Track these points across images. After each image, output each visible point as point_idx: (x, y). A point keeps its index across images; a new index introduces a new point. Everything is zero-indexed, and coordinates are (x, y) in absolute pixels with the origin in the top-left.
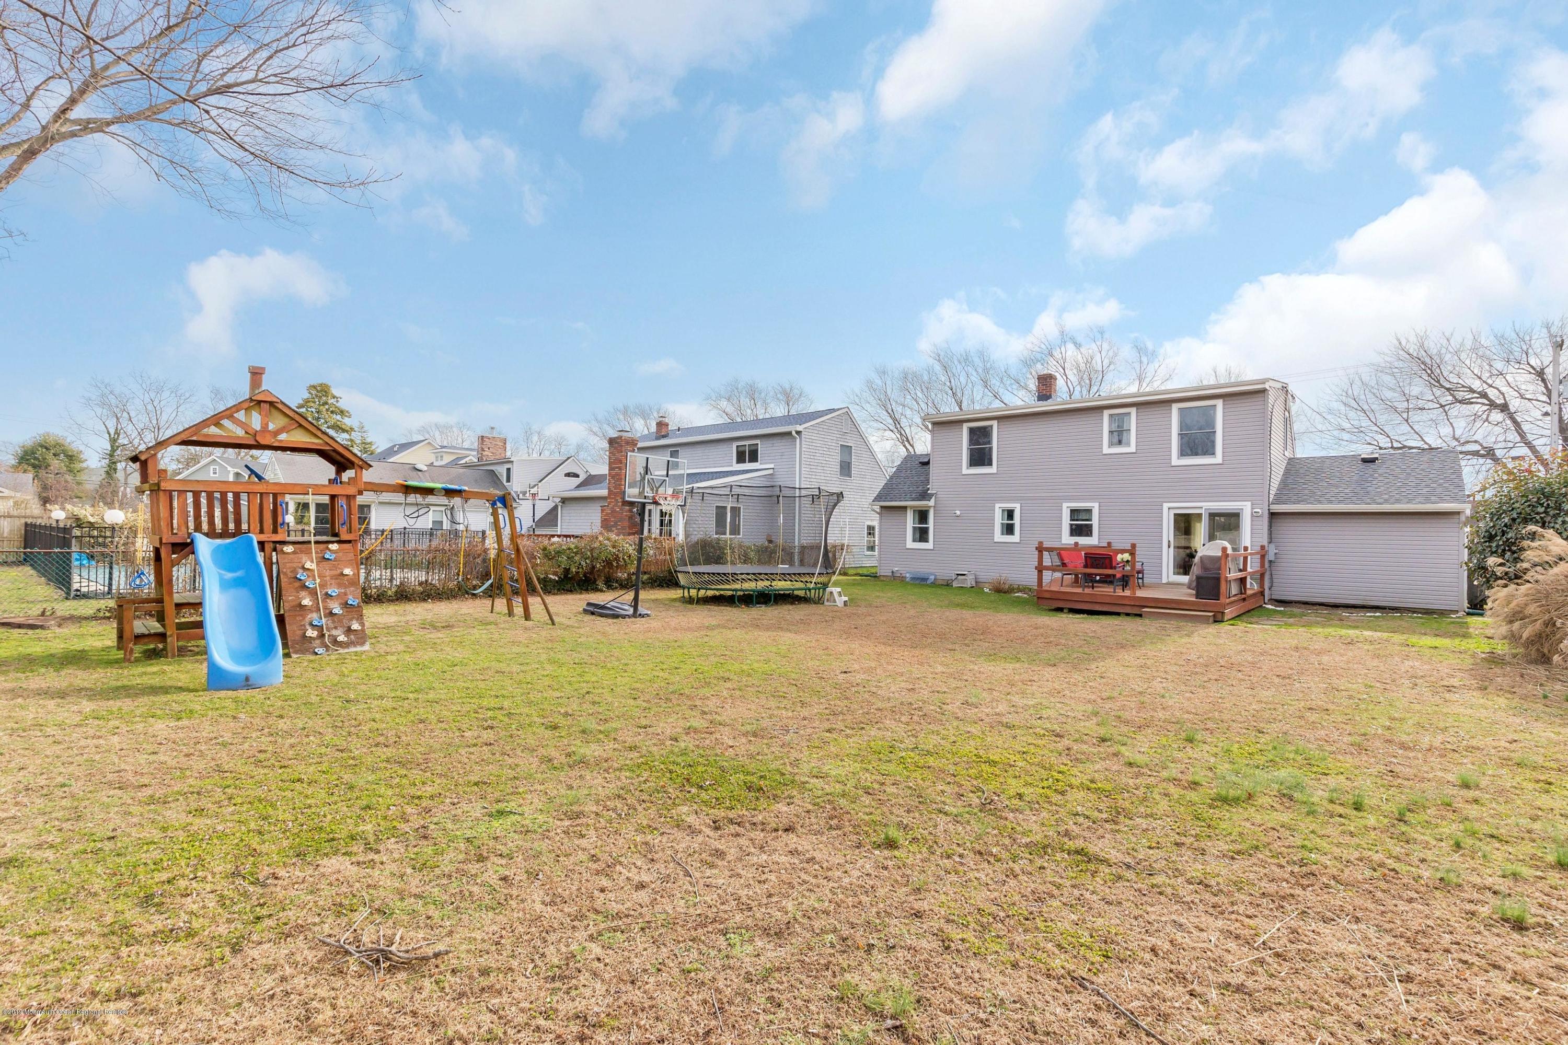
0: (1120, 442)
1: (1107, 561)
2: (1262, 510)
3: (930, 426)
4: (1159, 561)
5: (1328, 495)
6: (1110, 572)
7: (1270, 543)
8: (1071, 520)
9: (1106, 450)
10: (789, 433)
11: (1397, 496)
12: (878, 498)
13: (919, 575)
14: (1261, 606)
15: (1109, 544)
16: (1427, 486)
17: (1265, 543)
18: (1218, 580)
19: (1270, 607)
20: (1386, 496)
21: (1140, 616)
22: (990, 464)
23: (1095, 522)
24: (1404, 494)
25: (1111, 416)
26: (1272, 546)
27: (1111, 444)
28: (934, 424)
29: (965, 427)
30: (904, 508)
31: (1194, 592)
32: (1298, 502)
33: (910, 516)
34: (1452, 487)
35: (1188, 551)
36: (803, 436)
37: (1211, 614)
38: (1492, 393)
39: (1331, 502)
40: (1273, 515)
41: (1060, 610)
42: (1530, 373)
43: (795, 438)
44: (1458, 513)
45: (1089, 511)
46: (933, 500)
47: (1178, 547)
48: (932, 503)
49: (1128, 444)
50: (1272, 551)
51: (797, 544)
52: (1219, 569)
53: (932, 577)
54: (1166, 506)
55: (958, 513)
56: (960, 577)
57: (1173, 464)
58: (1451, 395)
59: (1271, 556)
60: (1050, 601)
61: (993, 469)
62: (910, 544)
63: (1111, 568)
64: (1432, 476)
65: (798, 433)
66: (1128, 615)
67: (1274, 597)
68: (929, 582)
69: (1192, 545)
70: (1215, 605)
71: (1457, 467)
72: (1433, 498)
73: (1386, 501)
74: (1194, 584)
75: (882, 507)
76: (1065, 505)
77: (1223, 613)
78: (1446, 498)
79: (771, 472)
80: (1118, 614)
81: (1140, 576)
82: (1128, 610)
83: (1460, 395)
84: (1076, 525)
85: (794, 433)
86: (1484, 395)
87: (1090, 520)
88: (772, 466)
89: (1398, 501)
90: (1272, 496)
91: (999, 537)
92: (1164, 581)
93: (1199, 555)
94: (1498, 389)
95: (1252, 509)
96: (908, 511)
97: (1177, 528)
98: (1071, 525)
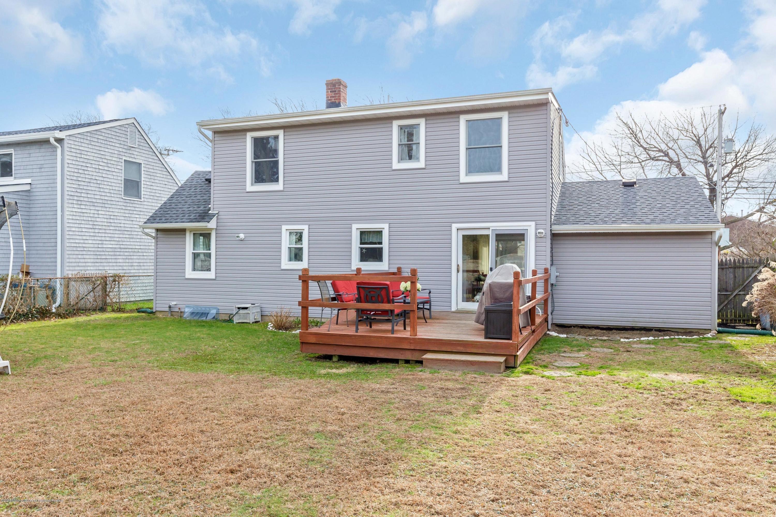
0: (410, 157)
1: (383, 293)
2: (545, 232)
3: (210, 134)
4: (447, 287)
5: (602, 215)
6: (387, 306)
7: (552, 265)
8: (361, 243)
9: (396, 165)
10: (46, 142)
11: (661, 217)
12: (152, 219)
13: (199, 310)
14: (545, 334)
15: (399, 269)
16: (682, 207)
17: (548, 266)
18: (510, 313)
19: (554, 334)
20: (652, 217)
21: (420, 362)
22: (277, 180)
23: (385, 246)
24: (665, 214)
25: (401, 128)
26: (554, 268)
27: (401, 159)
28: (216, 132)
29: (250, 136)
30: (183, 231)
31: (483, 327)
32: (576, 223)
33: (189, 239)
34: (702, 208)
35: (476, 275)
36: (66, 145)
37: (502, 359)
38: (671, 153)
39: (605, 222)
40: (555, 236)
41: (328, 358)
42: (693, 139)
43: (56, 147)
44: (711, 233)
45: (379, 233)
46: (214, 220)
47: (468, 271)
48: (212, 224)
49: (418, 159)
50: (554, 273)
51: (59, 275)
52: (511, 299)
53: (214, 312)
54: (455, 226)
55: (242, 236)
56: (242, 311)
57: (462, 181)
58: (648, 154)
59: (552, 280)
60: (317, 347)
61: (279, 186)
62: (190, 273)
63: (389, 301)
64: (683, 198)
65: (60, 141)
66: (407, 362)
67: (556, 321)
68: (210, 317)
69: (480, 269)
70: (507, 346)
71: (700, 191)
72: (691, 218)
73: (653, 221)
74: (483, 317)
75: (158, 230)
76: (355, 227)
77: (515, 356)
78: (701, 218)
79: (27, 188)
80: (396, 361)
81: (427, 306)
82: (409, 356)
83: (652, 154)
84: (366, 249)
85: (52, 140)
86: (667, 155)
87: (381, 243)
88: (29, 181)
89: (662, 221)
90: (553, 217)
91: (286, 264)
92: (454, 309)
93: (488, 281)
94: (674, 150)
95: (536, 229)
96: (188, 234)
97: (465, 252)
98: (361, 249)
